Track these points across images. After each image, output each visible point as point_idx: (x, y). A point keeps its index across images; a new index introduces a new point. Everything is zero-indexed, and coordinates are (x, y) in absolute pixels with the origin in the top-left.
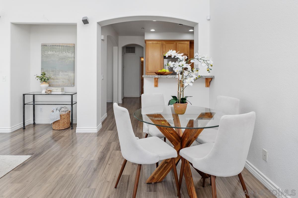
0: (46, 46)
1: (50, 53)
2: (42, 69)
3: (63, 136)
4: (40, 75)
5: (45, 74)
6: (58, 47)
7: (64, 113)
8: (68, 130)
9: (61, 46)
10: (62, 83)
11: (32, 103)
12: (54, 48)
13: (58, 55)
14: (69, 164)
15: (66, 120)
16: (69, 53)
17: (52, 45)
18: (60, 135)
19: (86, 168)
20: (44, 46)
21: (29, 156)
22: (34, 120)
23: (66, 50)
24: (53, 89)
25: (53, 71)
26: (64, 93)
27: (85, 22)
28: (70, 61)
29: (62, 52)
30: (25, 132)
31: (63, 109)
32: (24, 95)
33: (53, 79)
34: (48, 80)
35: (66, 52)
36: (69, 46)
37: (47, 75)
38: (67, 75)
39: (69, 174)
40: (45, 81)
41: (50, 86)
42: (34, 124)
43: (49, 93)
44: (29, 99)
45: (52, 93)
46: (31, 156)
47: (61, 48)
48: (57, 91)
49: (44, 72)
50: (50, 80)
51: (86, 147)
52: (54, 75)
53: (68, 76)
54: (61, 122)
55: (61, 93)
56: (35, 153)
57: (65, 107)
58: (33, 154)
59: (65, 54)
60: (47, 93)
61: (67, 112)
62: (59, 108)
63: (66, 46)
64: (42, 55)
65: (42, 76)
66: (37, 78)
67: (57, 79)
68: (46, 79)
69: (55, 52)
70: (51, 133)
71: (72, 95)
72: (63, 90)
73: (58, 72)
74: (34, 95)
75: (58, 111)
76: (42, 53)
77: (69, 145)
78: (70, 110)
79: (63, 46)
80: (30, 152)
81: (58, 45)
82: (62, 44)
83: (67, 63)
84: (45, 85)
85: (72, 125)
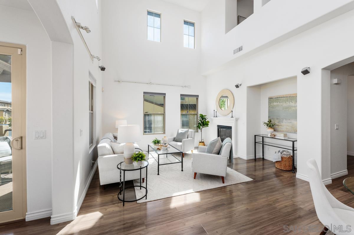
0: (272, 98)
1: (275, 104)
2: (269, 117)
3: (282, 176)
4: (267, 122)
5: (271, 121)
6: (282, 98)
7: (285, 156)
8: (288, 172)
9: (285, 97)
10: (286, 129)
11: (262, 143)
12: (278, 100)
13: (282, 105)
14: (278, 199)
15: (287, 164)
16: (292, 102)
17: (277, 98)
18: (280, 174)
19: (291, 211)
20: (270, 98)
21: (252, 180)
22: (263, 155)
23: (289, 100)
24: (276, 133)
25: (278, 119)
26: (286, 138)
27: (306, 72)
28: (293, 110)
29: (285, 102)
30: (256, 162)
31: (285, 153)
32: (255, 136)
33: (278, 125)
34: (273, 126)
35: (289, 102)
36: (293, 97)
37: (273, 122)
38: (291, 122)
39: (274, 206)
40: (270, 127)
41: (275, 131)
42: (263, 158)
43: (273, 137)
44: (259, 139)
45: (276, 137)
46: (253, 180)
47: (285, 99)
48: (280, 135)
49: (270, 120)
50: (276, 126)
51: (301, 194)
52: (278, 122)
53: (291, 124)
54: (283, 163)
55: (283, 138)
56: (256, 179)
57: (287, 151)
58: (255, 179)
59: (288, 104)
60: (272, 137)
61: (288, 156)
62: (281, 151)
63: (289, 97)
64: (269, 106)
65: (268, 122)
66: (264, 124)
67: (281, 126)
68: (271, 125)
69: (280, 103)
70: (274, 170)
71: (293, 142)
72: (285, 135)
73: (282, 120)
74: (263, 137)
75: (280, 153)
76: (269, 104)
77: (285, 185)
78: (292, 155)
79: (287, 97)
80: (253, 177)
81: (282, 96)
82: (285, 95)
83: (291, 112)
84: (271, 130)
85: (294, 169)
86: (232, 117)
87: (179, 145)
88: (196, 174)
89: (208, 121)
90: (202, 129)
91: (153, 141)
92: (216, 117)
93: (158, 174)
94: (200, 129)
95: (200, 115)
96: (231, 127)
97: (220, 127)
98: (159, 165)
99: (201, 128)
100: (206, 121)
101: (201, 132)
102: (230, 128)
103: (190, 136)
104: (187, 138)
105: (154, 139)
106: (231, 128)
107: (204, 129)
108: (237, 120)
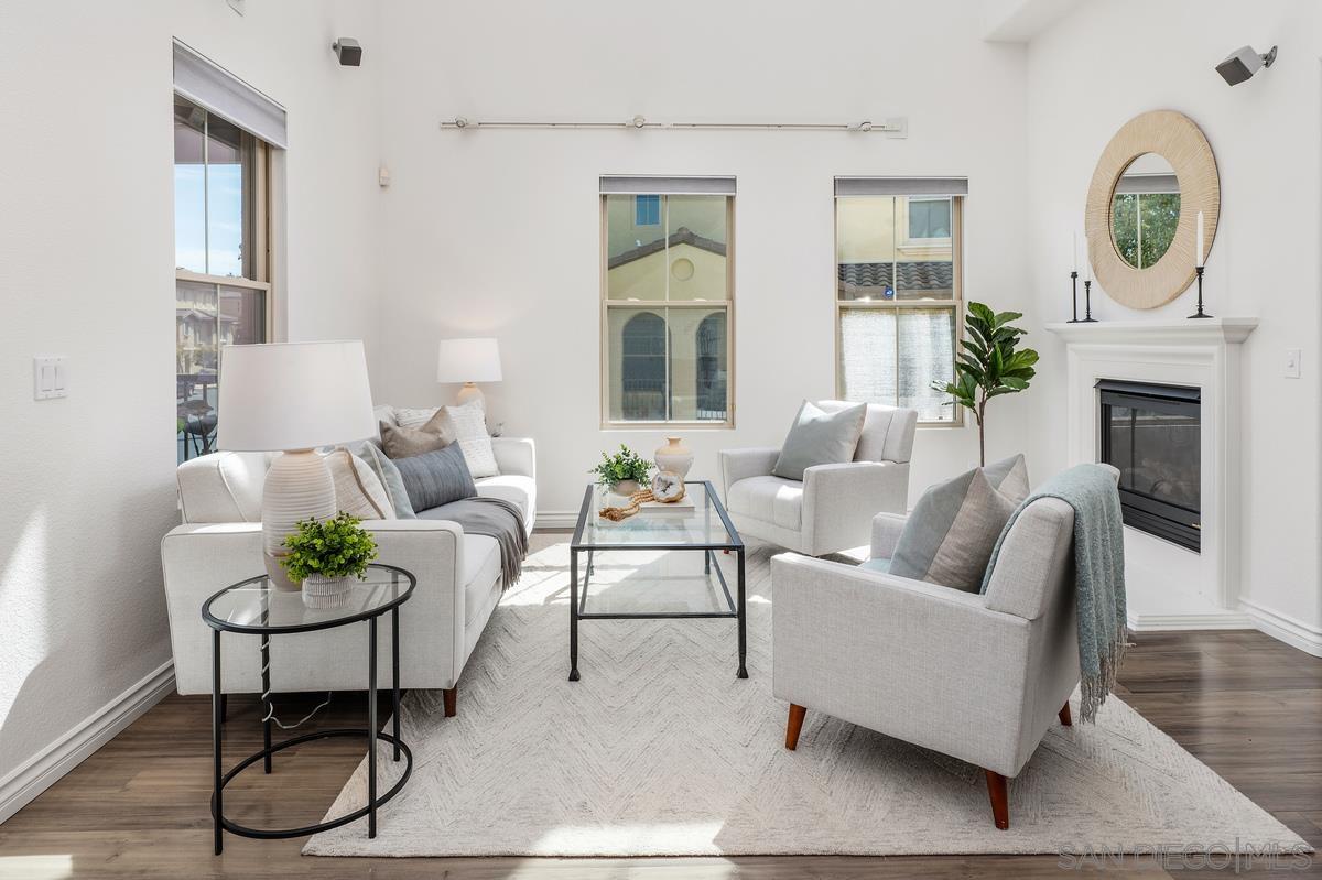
86: (1200, 315)
87: (784, 503)
88: (798, 714)
89: (1028, 352)
90: (982, 405)
91: (604, 463)
92: (1089, 319)
93: (574, 677)
94: (971, 406)
95: (973, 306)
96: (1197, 390)
97: (1112, 393)
98: (576, 616)
99: (977, 402)
100: (1017, 348)
101: (980, 422)
102: (1188, 398)
103: (873, 447)
104: (855, 458)
105: (614, 452)
106: (1198, 402)
107: (1001, 407)
108: (1239, 336)
